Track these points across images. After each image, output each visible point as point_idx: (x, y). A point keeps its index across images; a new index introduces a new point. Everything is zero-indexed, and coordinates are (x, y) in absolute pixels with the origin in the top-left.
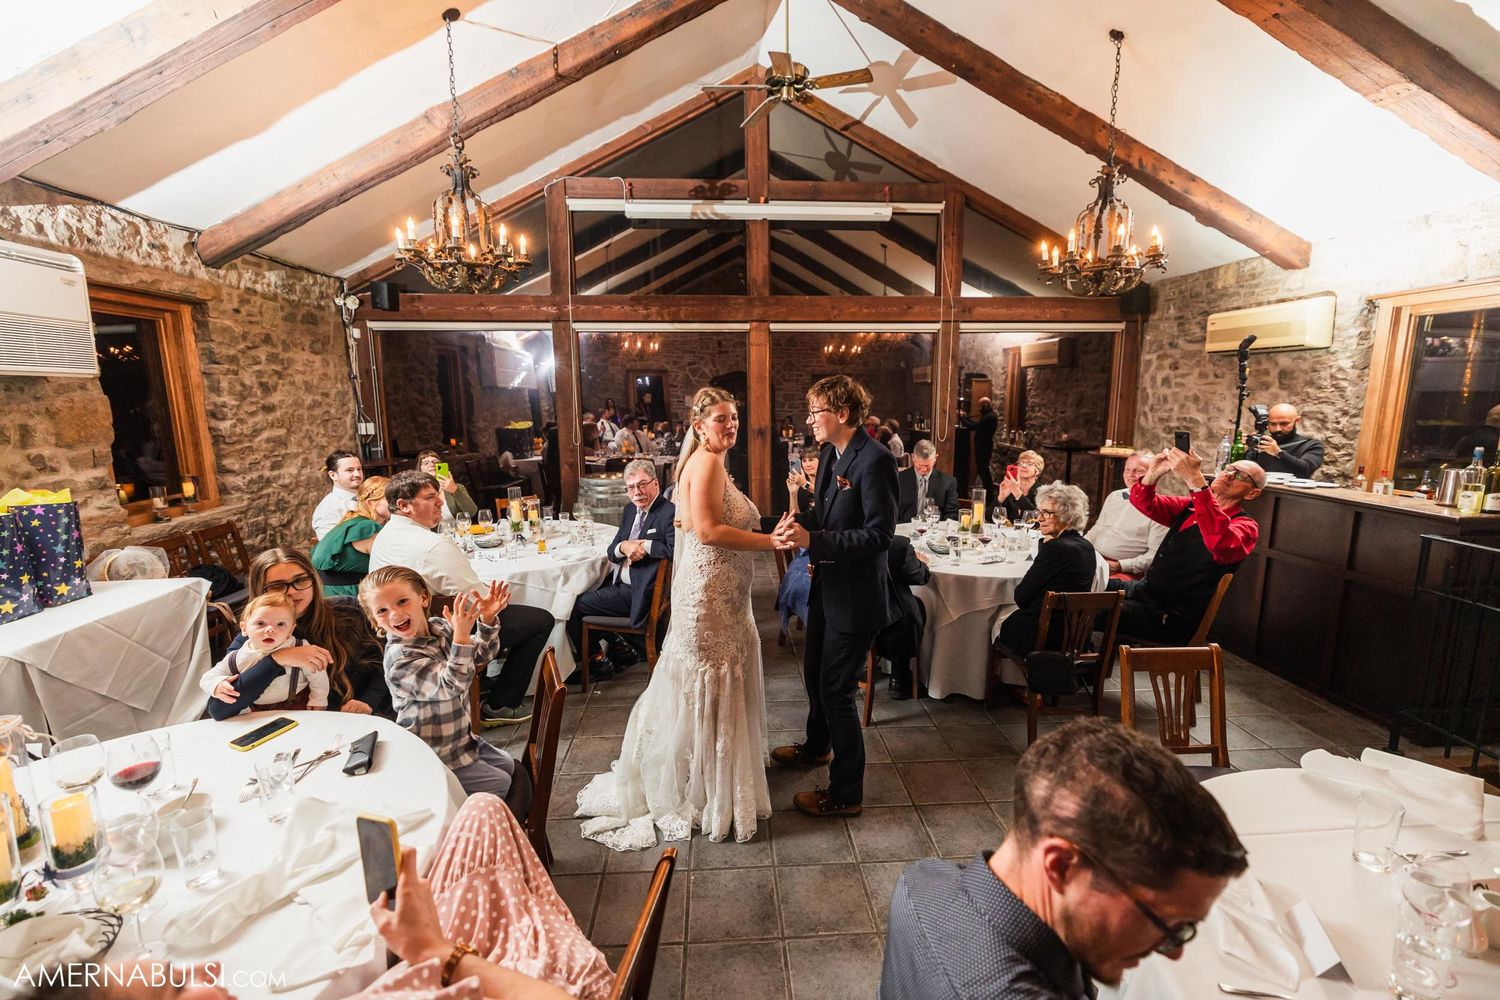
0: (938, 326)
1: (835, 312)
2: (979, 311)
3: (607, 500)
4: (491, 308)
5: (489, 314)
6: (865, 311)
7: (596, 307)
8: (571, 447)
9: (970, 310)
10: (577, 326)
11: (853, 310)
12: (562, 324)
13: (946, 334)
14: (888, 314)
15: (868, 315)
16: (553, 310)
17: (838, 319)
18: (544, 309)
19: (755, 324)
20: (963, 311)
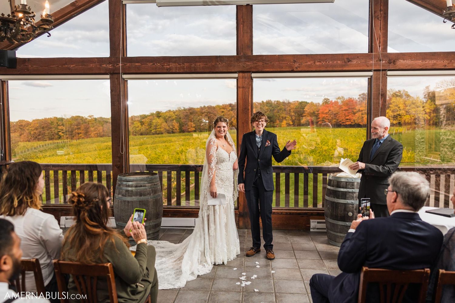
0: (371, 73)
1: (297, 65)
2: (401, 63)
3: (132, 191)
4: (72, 66)
5: (69, 69)
6: (318, 64)
7: (137, 64)
8: (119, 155)
9: (394, 61)
10: (125, 76)
11: (309, 63)
12: (116, 76)
13: (377, 79)
14: (335, 66)
15: (320, 66)
16: (110, 66)
17: (299, 69)
18: (104, 66)
19: (241, 74)
20: (390, 63)
